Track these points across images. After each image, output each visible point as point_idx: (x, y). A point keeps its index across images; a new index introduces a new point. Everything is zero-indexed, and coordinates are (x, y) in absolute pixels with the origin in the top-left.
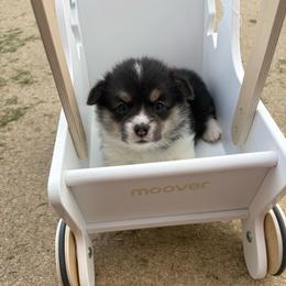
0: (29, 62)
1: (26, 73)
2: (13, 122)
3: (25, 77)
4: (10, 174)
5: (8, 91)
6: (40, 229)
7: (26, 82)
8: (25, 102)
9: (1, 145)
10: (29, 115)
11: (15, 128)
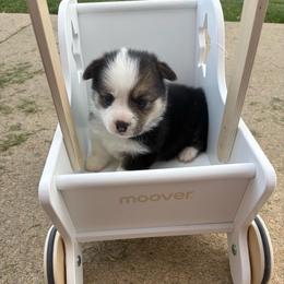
0: (35, 93)
1: (31, 103)
2: (15, 147)
3: (30, 106)
4: (6, 196)
5: (12, 118)
6: (32, 249)
7: (31, 111)
8: (28, 128)
9: (1, 168)
10: (30, 141)
11: (16, 152)
